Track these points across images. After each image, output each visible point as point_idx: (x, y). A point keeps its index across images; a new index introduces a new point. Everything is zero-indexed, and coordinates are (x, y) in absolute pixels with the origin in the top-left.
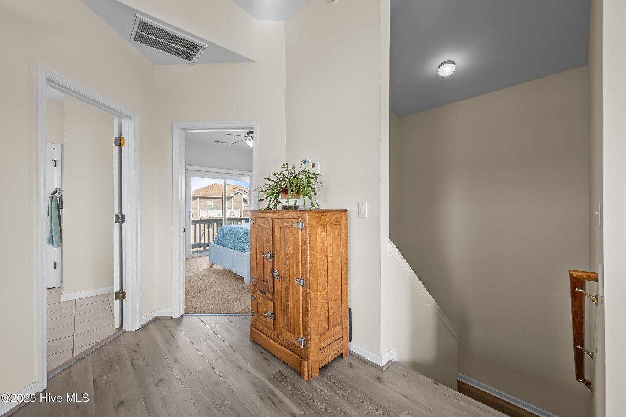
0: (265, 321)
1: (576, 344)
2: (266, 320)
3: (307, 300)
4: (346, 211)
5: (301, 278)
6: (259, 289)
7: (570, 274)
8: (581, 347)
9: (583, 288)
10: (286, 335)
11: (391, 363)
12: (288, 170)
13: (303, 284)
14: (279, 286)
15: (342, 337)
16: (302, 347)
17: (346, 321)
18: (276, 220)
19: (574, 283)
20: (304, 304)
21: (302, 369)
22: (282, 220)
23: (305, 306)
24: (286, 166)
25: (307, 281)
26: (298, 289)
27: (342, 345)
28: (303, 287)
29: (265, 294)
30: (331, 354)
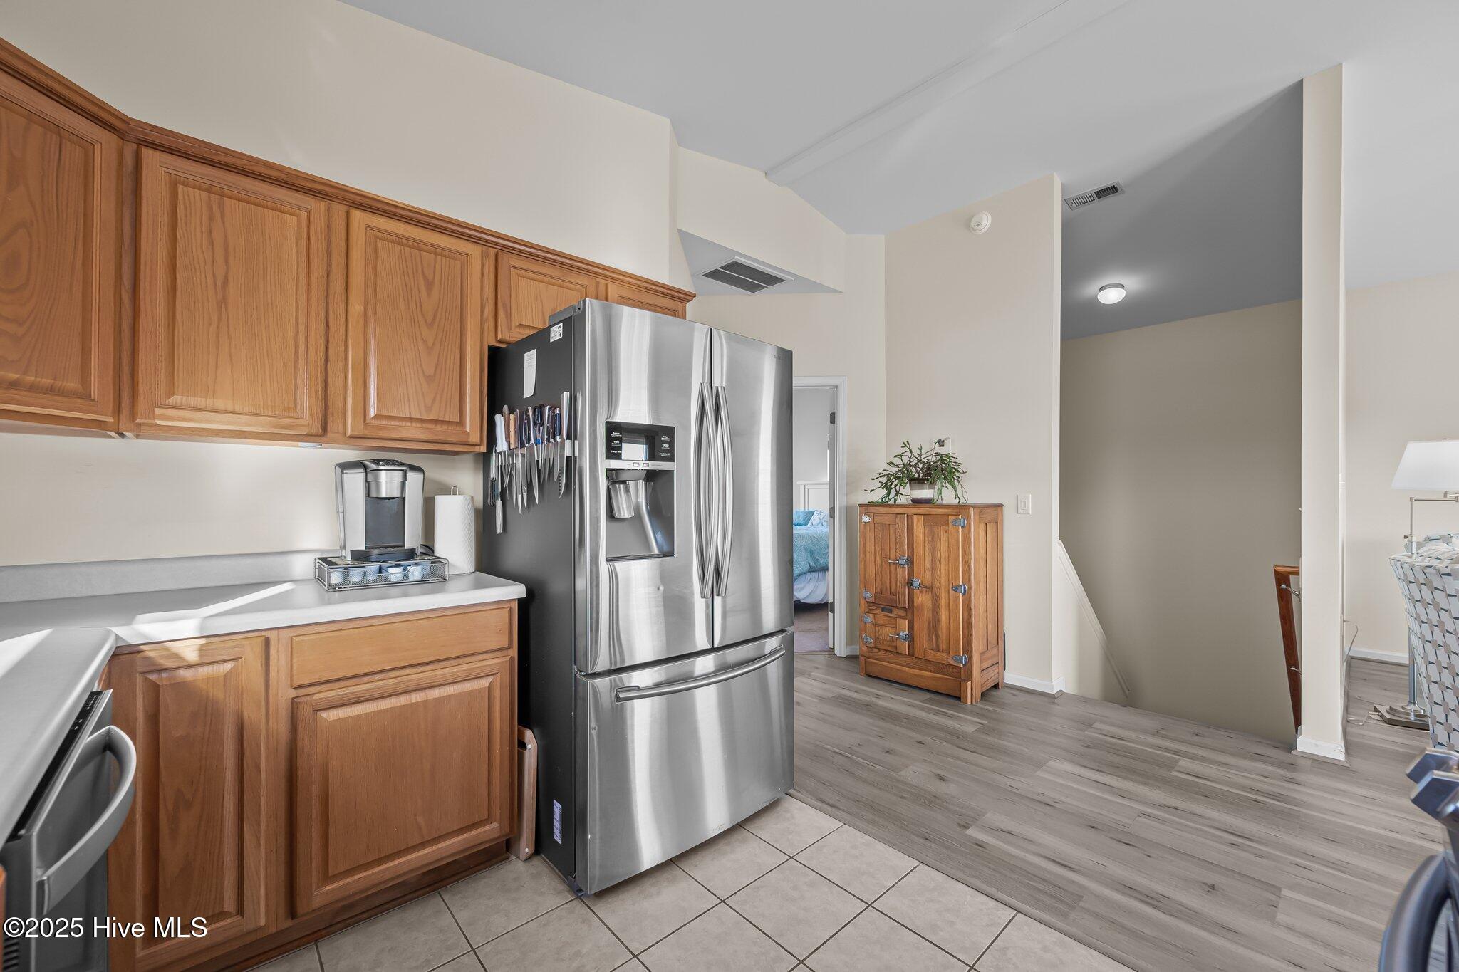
0: (892, 646)
1: (1289, 666)
2: (894, 644)
3: (970, 610)
4: (1001, 506)
5: (961, 584)
6: (878, 607)
7: (1275, 570)
8: (1294, 669)
9: (1288, 584)
10: (935, 656)
11: (1061, 693)
12: (911, 451)
13: (965, 591)
14: (921, 599)
15: (998, 663)
16: (962, 666)
17: (1001, 643)
18: (915, 517)
19: (1279, 579)
20: (966, 614)
21: (964, 691)
22: (925, 517)
23: (967, 617)
24: (908, 445)
25: (970, 588)
26: (957, 598)
27: (998, 673)
28: (963, 595)
29: (891, 611)
30: (990, 680)
